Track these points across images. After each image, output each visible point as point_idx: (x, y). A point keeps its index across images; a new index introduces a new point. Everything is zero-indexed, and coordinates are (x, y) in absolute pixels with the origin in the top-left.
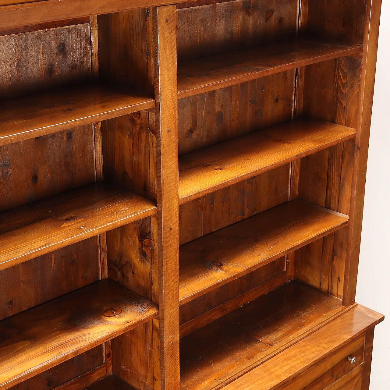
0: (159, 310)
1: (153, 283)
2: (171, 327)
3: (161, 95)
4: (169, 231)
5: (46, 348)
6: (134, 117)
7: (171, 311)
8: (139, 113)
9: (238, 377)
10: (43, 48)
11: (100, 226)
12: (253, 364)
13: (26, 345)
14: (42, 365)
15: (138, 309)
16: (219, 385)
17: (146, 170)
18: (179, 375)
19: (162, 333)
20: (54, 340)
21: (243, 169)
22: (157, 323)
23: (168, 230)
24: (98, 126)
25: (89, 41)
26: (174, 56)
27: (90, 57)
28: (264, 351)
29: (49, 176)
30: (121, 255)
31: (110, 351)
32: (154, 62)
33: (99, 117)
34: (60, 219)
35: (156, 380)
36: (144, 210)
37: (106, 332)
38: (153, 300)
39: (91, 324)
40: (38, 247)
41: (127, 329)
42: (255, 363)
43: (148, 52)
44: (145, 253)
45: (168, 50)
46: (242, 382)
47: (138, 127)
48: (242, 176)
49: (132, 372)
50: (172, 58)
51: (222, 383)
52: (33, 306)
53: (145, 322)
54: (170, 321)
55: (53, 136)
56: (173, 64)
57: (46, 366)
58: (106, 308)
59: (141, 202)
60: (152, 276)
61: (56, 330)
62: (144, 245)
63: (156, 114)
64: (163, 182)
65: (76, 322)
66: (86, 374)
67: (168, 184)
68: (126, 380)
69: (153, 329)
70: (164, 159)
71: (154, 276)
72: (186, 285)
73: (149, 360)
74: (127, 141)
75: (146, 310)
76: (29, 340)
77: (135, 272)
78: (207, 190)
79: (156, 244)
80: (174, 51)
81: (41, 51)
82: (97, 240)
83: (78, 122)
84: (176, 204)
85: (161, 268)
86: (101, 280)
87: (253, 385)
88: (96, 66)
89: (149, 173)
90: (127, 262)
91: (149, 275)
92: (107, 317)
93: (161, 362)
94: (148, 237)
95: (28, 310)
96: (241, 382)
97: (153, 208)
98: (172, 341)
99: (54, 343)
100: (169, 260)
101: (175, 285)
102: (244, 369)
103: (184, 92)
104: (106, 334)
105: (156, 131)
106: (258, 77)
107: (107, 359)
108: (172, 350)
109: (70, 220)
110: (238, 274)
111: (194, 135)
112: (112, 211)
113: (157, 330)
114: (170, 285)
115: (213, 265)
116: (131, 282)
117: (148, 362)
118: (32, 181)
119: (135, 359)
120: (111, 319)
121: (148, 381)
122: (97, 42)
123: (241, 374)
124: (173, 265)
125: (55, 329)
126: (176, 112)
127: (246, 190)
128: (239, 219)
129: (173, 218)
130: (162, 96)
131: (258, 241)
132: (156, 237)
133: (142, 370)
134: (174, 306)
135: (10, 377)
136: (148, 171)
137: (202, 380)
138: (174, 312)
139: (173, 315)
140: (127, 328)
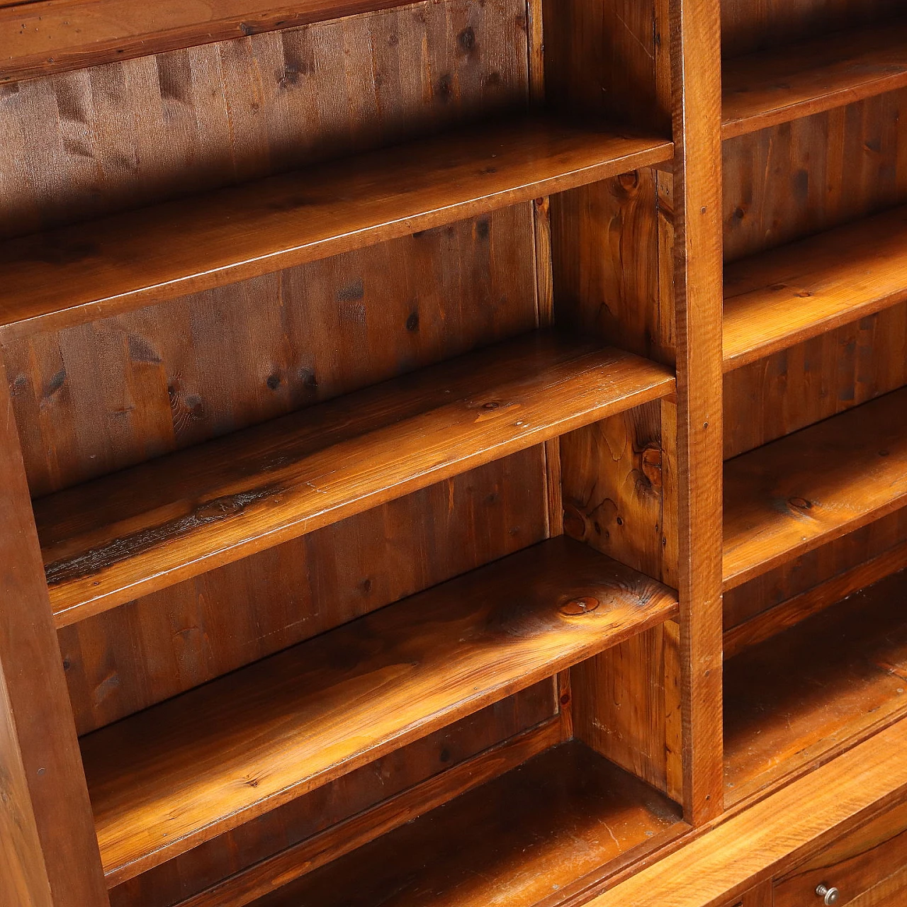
0: (678, 601)
1: (665, 544)
2: (705, 639)
3: (687, 133)
4: (703, 431)
5: (445, 678)
6: (623, 184)
7: (706, 603)
8: (634, 175)
9: (847, 750)
10: (429, 41)
11: (557, 420)
12: (879, 721)
13: (403, 673)
14: (439, 714)
15: (633, 600)
16: (804, 765)
17: (651, 298)
18: (722, 740)
19: (686, 651)
20: (460, 662)
21: (860, 293)
22: (673, 630)
23: (700, 427)
24: (543, 207)
25: (522, 21)
26: (715, 44)
27: (526, 55)
28: (903, 693)
29: (443, 315)
30: (593, 486)
31: (567, 690)
32: (671, 60)
33: (555, 183)
34: (469, 406)
35: (670, 752)
36: (648, 384)
37: (569, 646)
38: (666, 582)
39: (536, 630)
40: (431, 464)
41: (613, 642)
42: (881, 720)
43: (657, 39)
44: (647, 479)
45: (703, 30)
46: (857, 759)
47: (633, 204)
48: (857, 309)
49: (616, 735)
50: (712, 48)
51: (812, 760)
52: (410, 592)
53: (650, 627)
54: (703, 626)
55: (450, 230)
56: (713, 63)
57: (449, 716)
58: (564, 597)
59: (640, 370)
60: (662, 528)
61: (462, 643)
62: (645, 461)
63: (675, 174)
64: (690, 323)
65: (502, 625)
66: (519, 737)
67: (700, 327)
68: (603, 751)
69: (664, 642)
70: (692, 273)
71: (667, 527)
72: (734, 549)
73: (654, 709)
74: (608, 237)
75: (651, 601)
76: (408, 663)
77: (624, 521)
78: (782, 340)
79: (673, 460)
80: (716, 32)
81: (424, 46)
82: (540, 454)
83: (512, 195)
84: (718, 372)
85: (683, 510)
86: (550, 538)
87: (880, 767)
88: (538, 75)
89: (656, 305)
90: (607, 499)
91: (657, 526)
92: (568, 617)
93: (684, 712)
94: (654, 444)
95: (402, 600)
96: (854, 760)
97: (668, 380)
98: (707, 667)
99: (462, 670)
100: (702, 493)
101: (715, 546)
102: (859, 733)
103: (736, 124)
104: (568, 652)
105: (674, 214)
106: (895, 86)
107: (562, 706)
108: (707, 687)
109: (491, 408)
110: (848, 525)
111: (745, 222)
112: (579, 388)
113: (673, 644)
114: (702, 546)
115: (791, 505)
116: (616, 541)
117: (654, 713)
118: (408, 327)
119: (625, 708)
120: (577, 619)
121: (653, 753)
122: (541, 23)
123: (853, 743)
124: (710, 503)
125: (461, 640)
126: (719, 169)
127: (857, 342)
128: (840, 407)
129: (711, 401)
130: (690, 134)
131: (888, 454)
132: (672, 445)
133: (638, 732)
134: (712, 592)
135: (376, 737)
136: (654, 301)
137: (768, 754)
138: (711, 606)
139: (710, 611)
140: (612, 639)
